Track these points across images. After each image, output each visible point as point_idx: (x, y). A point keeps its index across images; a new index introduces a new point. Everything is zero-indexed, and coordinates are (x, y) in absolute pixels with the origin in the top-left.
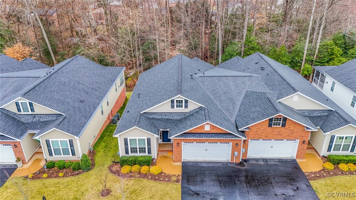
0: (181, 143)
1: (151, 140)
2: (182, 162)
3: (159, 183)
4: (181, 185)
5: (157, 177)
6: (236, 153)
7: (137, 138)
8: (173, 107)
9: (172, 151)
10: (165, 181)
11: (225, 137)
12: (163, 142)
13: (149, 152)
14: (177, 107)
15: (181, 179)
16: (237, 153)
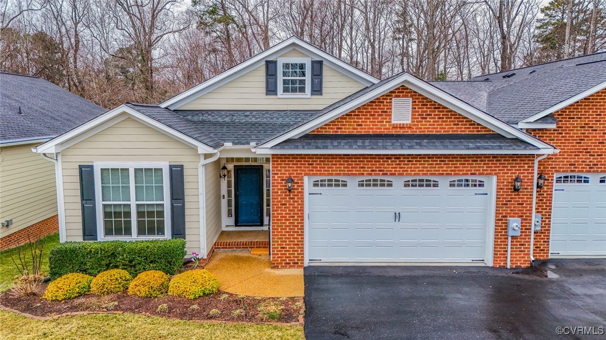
0: (302, 179)
1: (186, 172)
2: (305, 269)
3: (202, 326)
4: (302, 328)
5: (195, 307)
6: (515, 223)
7: (131, 165)
8: (271, 90)
9: (267, 245)
10: (233, 319)
11: (471, 145)
12: (236, 225)
13: (179, 231)
14: (286, 90)
15: (302, 311)
16: (515, 221)
